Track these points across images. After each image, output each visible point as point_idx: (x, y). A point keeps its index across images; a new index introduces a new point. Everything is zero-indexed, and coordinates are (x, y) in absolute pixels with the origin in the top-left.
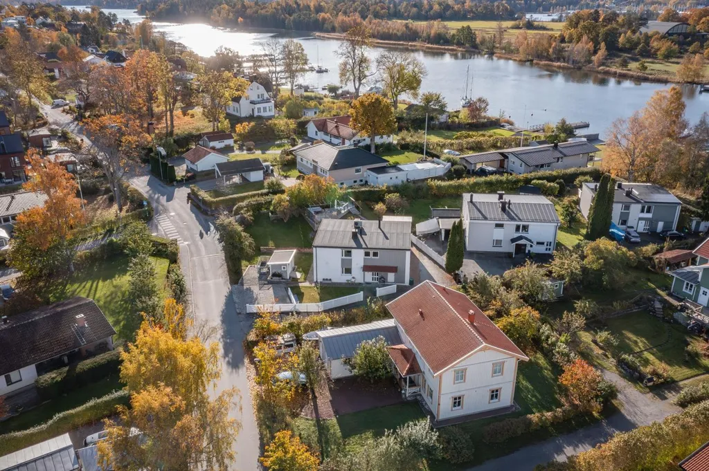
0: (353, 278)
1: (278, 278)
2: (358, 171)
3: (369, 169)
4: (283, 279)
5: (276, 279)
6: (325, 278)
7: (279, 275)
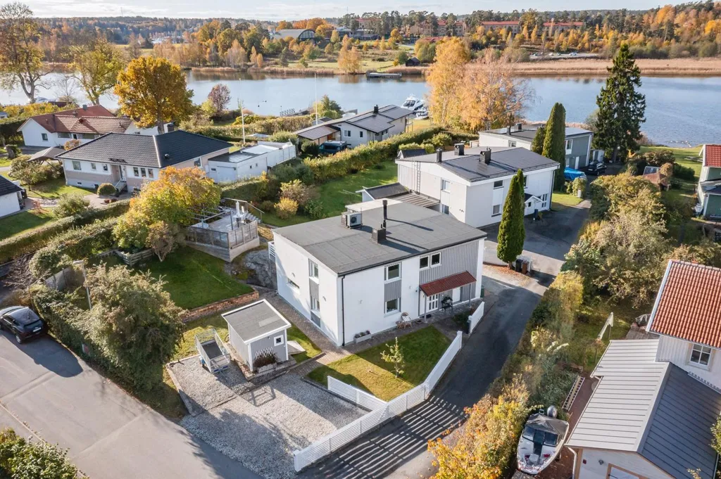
0: (405, 315)
1: (270, 366)
2: (197, 163)
3: (209, 159)
4: (279, 364)
5: (265, 370)
6: (358, 332)
7: (271, 360)
